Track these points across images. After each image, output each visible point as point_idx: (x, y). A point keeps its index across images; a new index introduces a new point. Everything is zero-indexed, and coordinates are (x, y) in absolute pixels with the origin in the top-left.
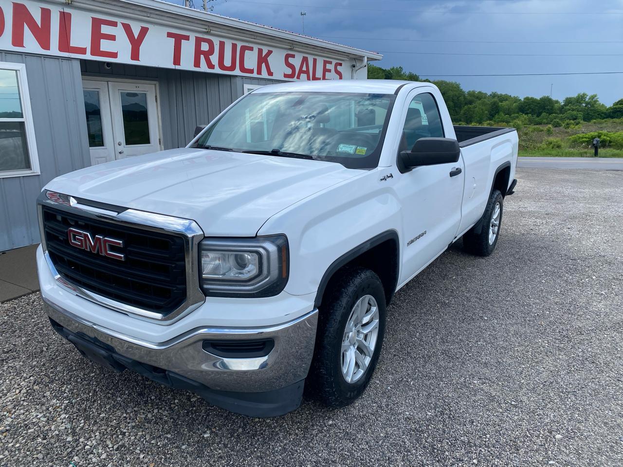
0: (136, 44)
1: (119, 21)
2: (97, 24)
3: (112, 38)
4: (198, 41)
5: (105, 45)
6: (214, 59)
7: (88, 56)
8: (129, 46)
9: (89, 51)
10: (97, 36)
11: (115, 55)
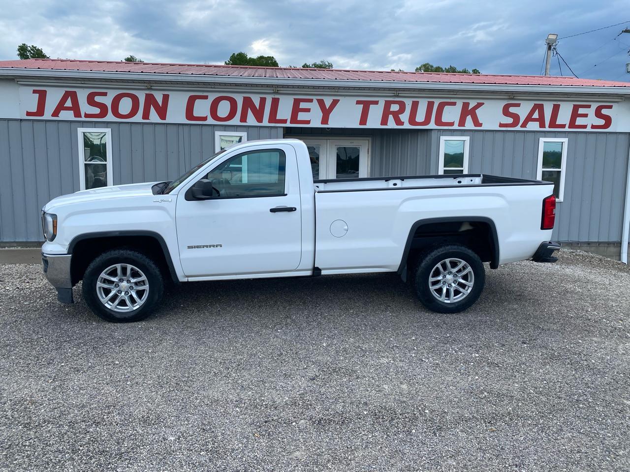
0: (326, 113)
1: (315, 98)
2: (297, 102)
3: (308, 110)
4: (388, 105)
5: (301, 116)
6: (405, 117)
7: (288, 125)
8: (320, 114)
9: (289, 121)
10: (296, 110)
11: (308, 122)
